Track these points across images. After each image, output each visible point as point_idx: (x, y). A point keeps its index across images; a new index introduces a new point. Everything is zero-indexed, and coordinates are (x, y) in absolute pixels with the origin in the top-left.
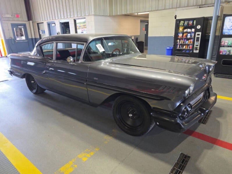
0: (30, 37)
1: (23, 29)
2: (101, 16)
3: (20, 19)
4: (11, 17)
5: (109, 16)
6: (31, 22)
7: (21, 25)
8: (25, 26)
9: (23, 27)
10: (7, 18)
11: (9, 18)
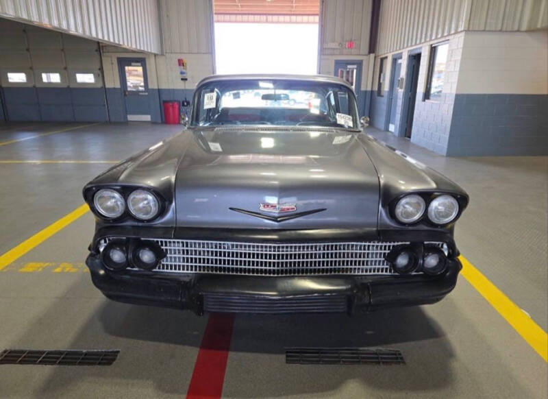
0: (363, 89)
1: (355, 71)
2: (495, 31)
3: (353, 51)
4: (338, 47)
5: (526, 31)
6: (372, 55)
7: (352, 63)
8: (359, 64)
9: (355, 66)
10: (332, 49)
11: (334, 49)
